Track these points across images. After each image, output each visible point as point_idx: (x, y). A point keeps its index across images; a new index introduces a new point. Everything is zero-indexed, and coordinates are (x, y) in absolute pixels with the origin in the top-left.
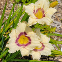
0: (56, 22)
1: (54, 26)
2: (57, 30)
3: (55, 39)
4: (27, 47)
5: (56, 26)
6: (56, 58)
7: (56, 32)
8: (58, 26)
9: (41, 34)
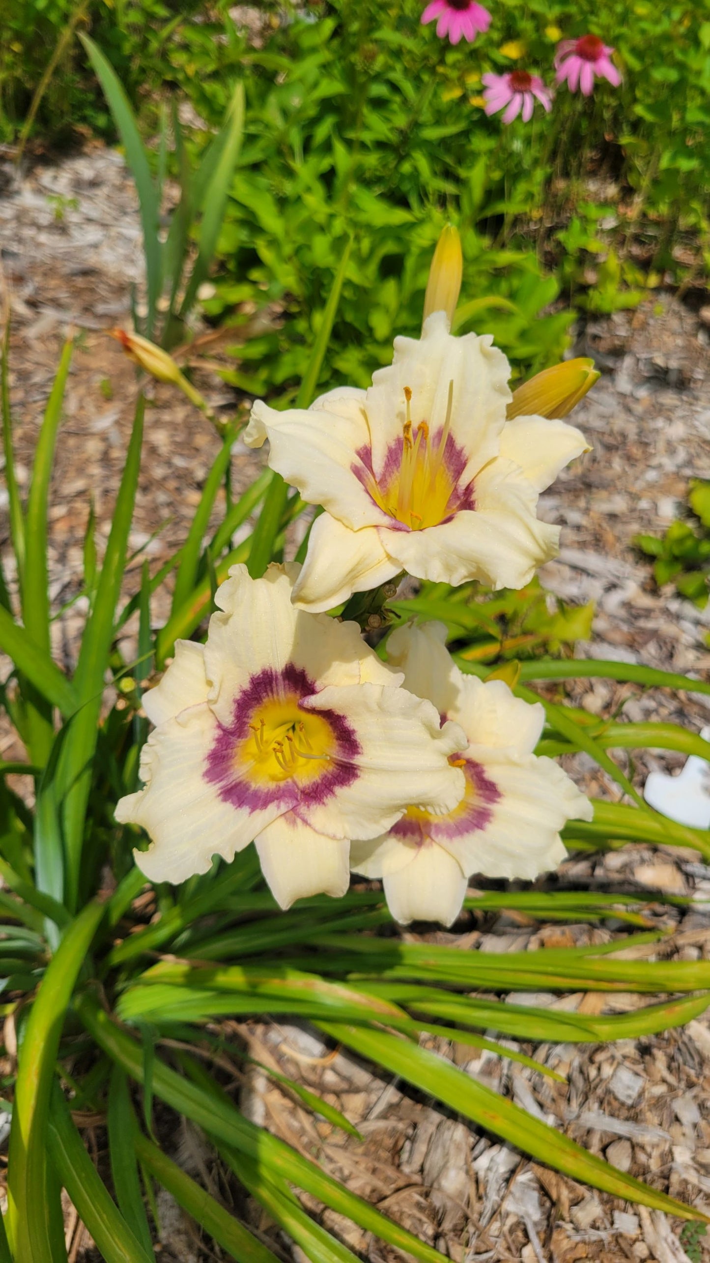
0: (591, 560)
1: (571, 590)
2: (601, 625)
3: (594, 702)
4: (318, 814)
5: (594, 588)
6: (614, 861)
7: (598, 637)
8: (612, 587)
9: (456, 676)
